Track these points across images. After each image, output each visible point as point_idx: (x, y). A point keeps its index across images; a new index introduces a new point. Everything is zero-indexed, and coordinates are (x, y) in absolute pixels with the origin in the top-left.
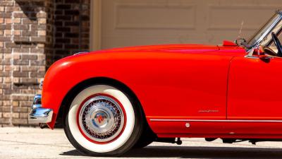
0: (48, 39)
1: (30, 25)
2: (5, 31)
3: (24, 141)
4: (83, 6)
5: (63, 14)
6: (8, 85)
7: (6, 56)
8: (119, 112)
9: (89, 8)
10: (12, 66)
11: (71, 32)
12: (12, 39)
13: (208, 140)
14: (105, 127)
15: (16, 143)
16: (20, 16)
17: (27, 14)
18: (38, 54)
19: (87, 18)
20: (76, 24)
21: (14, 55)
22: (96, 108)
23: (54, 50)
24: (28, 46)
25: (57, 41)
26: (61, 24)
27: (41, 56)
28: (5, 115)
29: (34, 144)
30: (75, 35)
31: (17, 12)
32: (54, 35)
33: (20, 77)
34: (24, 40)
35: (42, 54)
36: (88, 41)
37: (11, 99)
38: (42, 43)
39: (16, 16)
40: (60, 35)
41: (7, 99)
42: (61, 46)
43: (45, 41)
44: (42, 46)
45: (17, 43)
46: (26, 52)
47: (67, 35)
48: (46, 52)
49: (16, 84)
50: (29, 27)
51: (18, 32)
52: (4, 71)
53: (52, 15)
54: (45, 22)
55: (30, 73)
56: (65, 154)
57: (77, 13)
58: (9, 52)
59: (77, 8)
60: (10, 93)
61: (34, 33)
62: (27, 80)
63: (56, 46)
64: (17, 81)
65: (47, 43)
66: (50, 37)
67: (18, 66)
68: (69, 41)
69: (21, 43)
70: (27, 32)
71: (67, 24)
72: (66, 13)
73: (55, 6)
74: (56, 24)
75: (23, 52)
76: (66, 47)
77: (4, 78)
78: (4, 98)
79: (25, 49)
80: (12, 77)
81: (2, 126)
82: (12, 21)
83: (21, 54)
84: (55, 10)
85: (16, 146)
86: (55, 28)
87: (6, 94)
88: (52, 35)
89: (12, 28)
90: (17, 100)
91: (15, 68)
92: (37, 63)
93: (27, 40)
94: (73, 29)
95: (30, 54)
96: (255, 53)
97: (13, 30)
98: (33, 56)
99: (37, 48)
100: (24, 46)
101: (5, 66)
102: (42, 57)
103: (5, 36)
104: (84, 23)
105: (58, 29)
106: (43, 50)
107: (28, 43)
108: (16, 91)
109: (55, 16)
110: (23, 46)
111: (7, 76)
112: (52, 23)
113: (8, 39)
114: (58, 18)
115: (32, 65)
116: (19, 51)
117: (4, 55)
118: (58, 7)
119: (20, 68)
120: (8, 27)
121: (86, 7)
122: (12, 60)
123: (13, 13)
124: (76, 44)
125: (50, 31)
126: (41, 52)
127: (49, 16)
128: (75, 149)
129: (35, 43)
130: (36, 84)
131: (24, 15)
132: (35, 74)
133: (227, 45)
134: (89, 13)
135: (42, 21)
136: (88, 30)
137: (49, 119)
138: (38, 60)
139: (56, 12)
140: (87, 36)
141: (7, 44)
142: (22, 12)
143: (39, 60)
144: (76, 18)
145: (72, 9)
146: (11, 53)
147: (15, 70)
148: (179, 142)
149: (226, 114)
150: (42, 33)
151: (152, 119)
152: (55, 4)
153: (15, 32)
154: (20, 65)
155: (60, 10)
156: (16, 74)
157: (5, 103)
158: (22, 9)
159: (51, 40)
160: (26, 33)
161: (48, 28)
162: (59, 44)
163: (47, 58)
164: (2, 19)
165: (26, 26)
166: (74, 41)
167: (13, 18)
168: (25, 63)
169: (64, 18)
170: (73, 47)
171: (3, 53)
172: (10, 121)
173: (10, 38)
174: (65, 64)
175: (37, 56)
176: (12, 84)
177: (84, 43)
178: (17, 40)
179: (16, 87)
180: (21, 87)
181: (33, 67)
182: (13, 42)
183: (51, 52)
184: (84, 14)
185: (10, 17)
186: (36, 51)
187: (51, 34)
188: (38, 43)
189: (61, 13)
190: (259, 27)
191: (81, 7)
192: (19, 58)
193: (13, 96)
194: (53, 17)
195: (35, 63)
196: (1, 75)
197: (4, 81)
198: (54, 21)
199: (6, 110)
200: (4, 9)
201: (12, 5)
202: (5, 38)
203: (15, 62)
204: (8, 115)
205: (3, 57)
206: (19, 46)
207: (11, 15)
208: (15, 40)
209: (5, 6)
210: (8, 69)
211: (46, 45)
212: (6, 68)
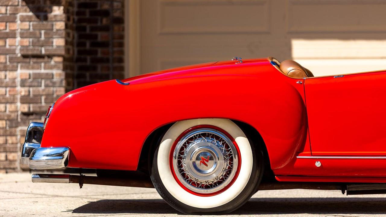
0: (67, 51)
1: (43, 32)
2: (8, 40)
4: (115, 4)
5: (88, 16)
6: (13, 115)
7: (10, 75)
9: (123, 6)
10: (19, 88)
11: (99, 39)
12: (18, 51)
15: (33, 196)
16: (29, 19)
17: (38, 17)
18: (55, 72)
19: (120, 21)
20: (106, 29)
21: (21, 73)
23: (76, 66)
24: (40, 60)
25: (79, 52)
26: (84, 29)
27: (58, 74)
28: (11, 156)
29: (57, 196)
30: (104, 45)
31: (24, 14)
32: (75, 45)
33: (29, 103)
34: (35, 52)
35: (60, 72)
36: (122, 52)
37: (19, 133)
38: (59, 56)
39: (23, 20)
40: (84, 45)
41: (12, 135)
42: (85, 60)
43: (63, 52)
44: (60, 59)
45: (25, 56)
46: (38, 69)
47: (93, 45)
48: (65, 68)
49: (24, 114)
50: (41, 34)
51: (26, 42)
52: (8, 95)
53: (71, 18)
54: (64, 28)
55: (43, 98)
57: (106, 13)
58: (15, 69)
59: (106, 6)
60: (17, 127)
61: (48, 42)
62: (40, 107)
63: (78, 60)
64: (26, 110)
65: (67, 56)
66: (70, 47)
67: (27, 89)
68: (96, 52)
70: (39, 41)
71: (92, 29)
72: (92, 14)
73: (76, 5)
74: (79, 29)
75: (33, 68)
76: (93, 61)
77: (8, 106)
78: (8, 133)
79: (35, 65)
80: (19, 104)
81: (7, 173)
82: (18, 26)
83: (31, 72)
84: (75, 9)
85: (33, 200)
86: (76, 35)
87: (11, 127)
89: (18, 35)
91: (22, 91)
92: (54, 84)
93: (39, 53)
94: (101, 36)
95: (43, 71)
97: (18, 39)
98: (47, 74)
99: (53, 63)
100: (35, 60)
101: (8, 89)
102: (60, 75)
103: (7, 47)
104: (116, 27)
105: (80, 37)
106: (61, 66)
107: (40, 56)
108: (24, 123)
109: (76, 18)
110: (32, 61)
111: (13, 102)
112: (72, 28)
113: (13, 52)
114: (80, 21)
115: (47, 86)
116: (28, 68)
117: (8, 73)
118: (80, 5)
119: (29, 92)
120: (12, 35)
121: (119, 5)
122: (18, 81)
123: (18, 16)
124: (106, 57)
125: (70, 40)
126: (58, 68)
127: (68, 19)
129: (50, 57)
131: (34, 18)
132: (50, 99)
134: (123, 13)
135: (60, 25)
136: (122, 37)
139: (78, 13)
140: (121, 45)
141: (11, 60)
142: (31, 14)
143: (56, 79)
145: (99, 8)
146: (16, 70)
147: (23, 94)
150: (59, 42)
152: (76, 2)
153: (21, 42)
154: (30, 86)
155: (82, 10)
156: (25, 100)
157: (10, 140)
158: (32, 10)
159: (71, 52)
160: (37, 43)
161: (68, 35)
162: (83, 57)
163: (67, 76)
164: (4, 24)
165: (37, 32)
166: (104, 53)
167: (19, 22)
168: (36, 84)
169: (89, 21)
170: (101, 60)
171: (6, 71)
172: (17, 165)
173: (15, 50)
175: (53, 75)
176: (19, 113)
177: (116, 55)
178: (25, 53)
179: (25, 117)
180: (31, 117)
181: (47, 89)
182: (19, 55)
183: (72, 68)
184: (117, 14)
185: (14, 21)
186: (51, 68)
187: (72, 44)
188: (54, 56)
189: (84, 13)
191: (112, 5)
192: (28, 77)
193: (21, 131)
194: (74, 19)
195: (50, 84)
196: (3, 101)
197: (8, 110)
198: (75, 25)
199: (11, 150)
200: (6, 10)
201: (16, 4)
202: (8, 50)
203: (23, 83)
204: (14, 157)
205: (6, 76)
206: (28, 60)
207: (16, 18)
208: (22, 53)
209: (7, 6)
210: (12, 93)
211: (65, 59)
212: (10, 91)
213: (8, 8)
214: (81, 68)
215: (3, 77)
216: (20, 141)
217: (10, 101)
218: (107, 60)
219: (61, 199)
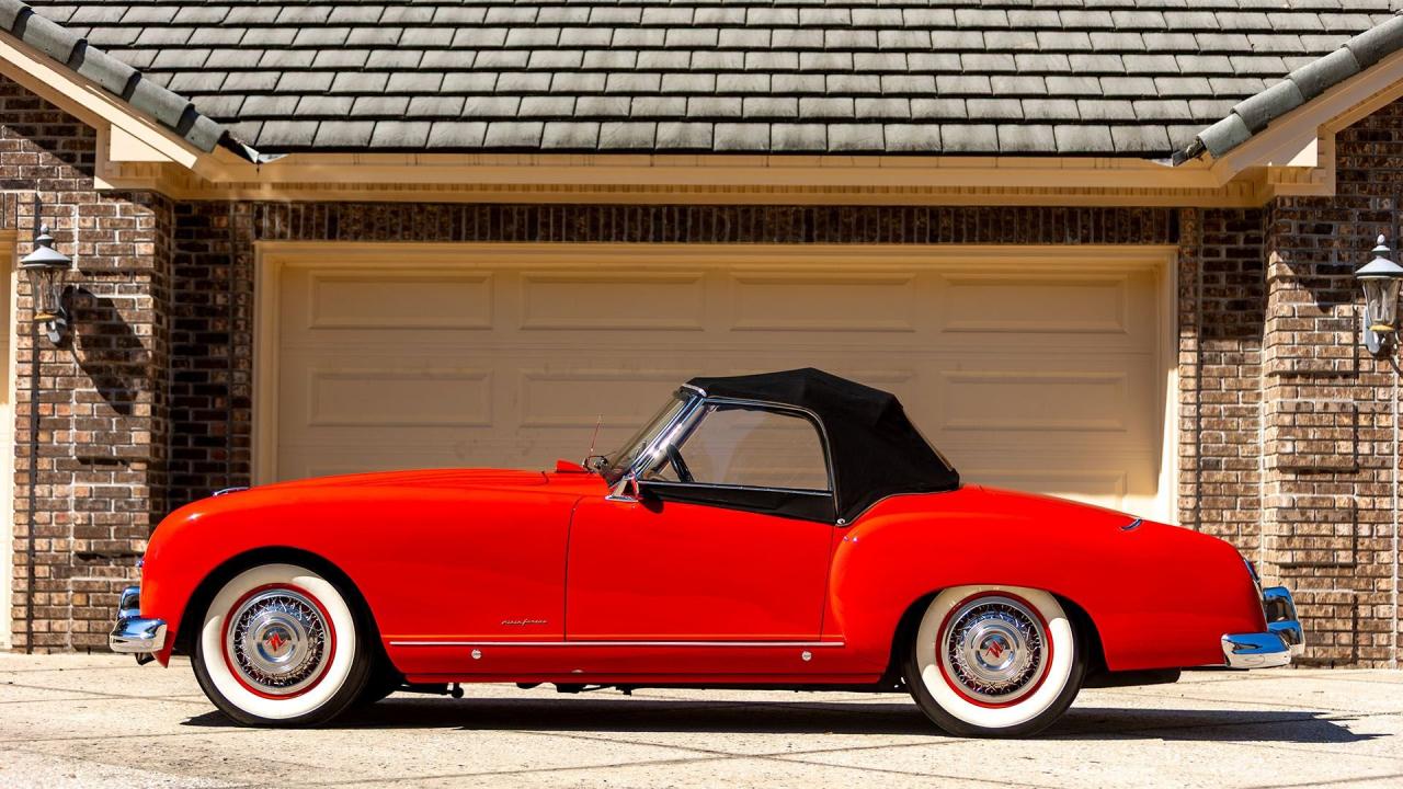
0: (155, 452)
1: (114, 420)
2: (56, 433)
3: (99, 690)
4: (237, 375)
5: (191, 394)
6: (61, 557)
7: (58, 490)
8: (319, 623)
9: (250, 379)
10: (72, 512)
11: (209, 433)
12: (71, 452)
13: (522, 686)
14: (285, 661)
15: (82, 695)
16: (91, 398)
17: (105, 396)
18: (132, 486)
19: (244, 403)
20: (221, 415)
21: (76, 487)
22: (266, 617)
23: (170, 475)
24: (109, 467)
25: (176, 454)
26: (185, 415)
27: (137, 488)
28: (56, 626)
29: (123, 697)
30: (218, 442)
31: (84, 390)
32: (169, 442)
33: (90, 538)
34: (101, 454)
35: (141, 486)
36: (247, 455)
37: (70, 587)
38: (140, 461)
39: (81, 399)
40: (184, 441)
41: (61, 590)
42: (185, 467)
43: (147, 455)
44: (142, 466)
45: (84, 461)
46: (105, 481)
47: (197, 442)
48: (150, 480)
49: (80, 555)
50: (111, 422)
51: (86, 436)
52: (54, 524)
53: (163, 397)
54: (149, 414)
55: (112, 529)
56: (195, 722)
57: (221, 390)
58: (66, 481)
59: (221, 379)
60: (68, 577)
61: (122, 437)
62: (107, 544)
63: (174, 466)
64: (84, 549)
65: (154, 460)
66: (161, 446)
67: (86, 513)
68: (204, 454)
69: (90, 462)
70: (107, 435)
71: (198, 416)
72: (197, 390)
73: (171, 377)
74: (175, 415)
75: (97, 480)
76: (198, 468)
77: (54, 541)
78: (53, 586)
79: (101, 474)
80: (72, 539)
81: (49, 653)
82: (73, 409)
83: (93, 486)
84: (171, 383)
85: (81, 703)
86: (170, 426)
87: (58, 576)
88: (166, 444)
89: (73, 425)
90: (84, 590)
91: (77, 517)
92: (131, 507)
93: (107, 455)
94: (212, 428)
95: (113, 485)
96: (629, 490)
97: (74, 431)
98: (120, 489)
99: (130, 471)
100: (100, 467)
101: (54, 514)
102: (141, 490)
103: (55, 444)
104: (237, 414)
105: (178, 428)
106: (143, 476)
107: (108, 461)
108: (81, 571)
109: (171, 397)
110: (96, 468)
111: (62, 535)
112: (164, 414)
113: (64, 452)
114: (177, 402)
115: (119, 509)
116: (88, 480)
117: (54, 487)
118: (178, 377)
119: (90, 518)
120: (63, 425)
121: (244, 376)
122: (72, 499)
123: (74, 393)
124: (218, 461)
125: (160, 433)
126: (140, 481)
127: (157, 399)
128: (217, 709)
129: (125, 462)
130: (127, 556)
131: (99, 398)
132: (124, 530)
133: (566, 470)
134: (250, 390)
135: (142, 409)
136: (247, 430)
137: (159, 643)
138: (132, 500)
139: (175, 390)
140: (246, 442)
141: (60, 463)
142: (95, 390)
143: (135, 498)
144: (218, 401)
145: (209, 382)
146: (70, 483)
147: (79, 522)
148: (458, 692)
149: (565, 630)
150: (140, 437)
151: (395, 641)
152: (171, 371)
153: (77, 437)
154: (91, 510)
155: (182, 383)
156: (80, 532)
157: (56, 598)
158: (96, 383)
159: (162, 453)
160: (104, 437)
161: (157, 425)
162: (181, 461)
163: (153, 493)
164: (51, 405)
165: (106, 423)
166: (216, 456)
167: (75, 403)
168: (101, 506)
169: (192, 403)
170: (212, 468)
171: (52, 484)
172: (67, 639)
173: (68, 448)
174: (194, 516)
175: (130, 490)
176: (73, 553)
177: (237, 460)
178: (84, 454)
179: (81, 561)
180: (93, 561)
181: (119, 515)
182: (74, 458)
183: (162, 480)
184: (239, 393)
185: (66, 402)
186: (128, 479)
187: (163, 440)
188: (133, 460)
189: (185, 390)
190: (644, 420)
191: (230, 377)
192: (88, 495)
193: (74, 582)
194: (167, 399)
195: (125, 507)
196: (46, 533)
197: (53, 548)
198: (169, 409)
199: (58, 615)
200: (54, 383)
201: (71, 373)
202: (55, 449)
203: (79, 505)
204: (61, 626)
205: (51, 492)
206: (89, 467)
207: (70, 396)
208: (79, 454)
209: (55, 376)
210: (61, 521)
211: (150, 465)
212: (57, 517)
213: (58, 379)
214: (177, 480)
215: (47, 494)
216: (72, 601)
217: (57, 534)
218: (222, 468)
219: (127, 702)
